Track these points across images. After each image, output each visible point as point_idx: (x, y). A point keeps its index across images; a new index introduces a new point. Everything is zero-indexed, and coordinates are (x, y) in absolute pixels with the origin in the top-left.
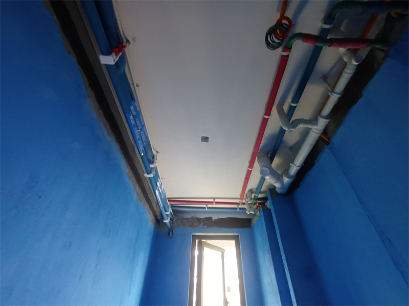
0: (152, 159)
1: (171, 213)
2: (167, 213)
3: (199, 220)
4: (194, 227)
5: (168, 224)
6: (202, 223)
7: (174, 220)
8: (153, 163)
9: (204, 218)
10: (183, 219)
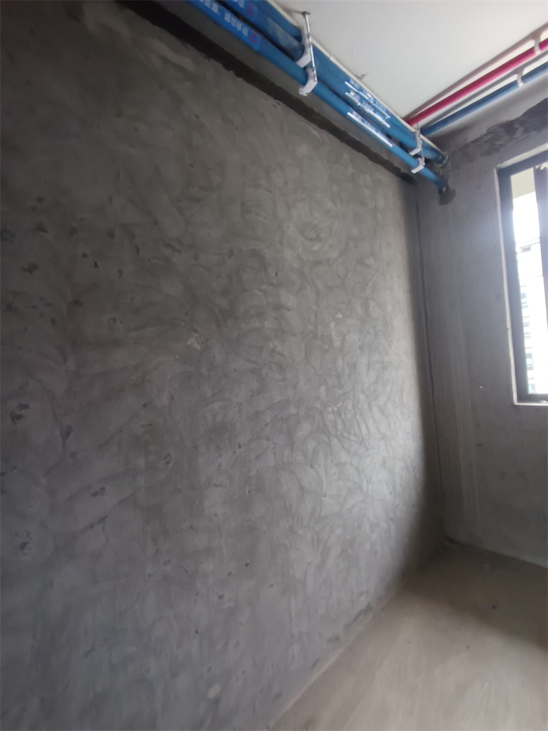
0: (295, 43)
1: (425, 146)
2: (413, 153)
3: (509, 127)
4: (497, 150)
5: (429, 174)
6: (520, 131)
7: (443, 158)
8: (302, 50)
9: (524, 114)
10: (467, 146)
